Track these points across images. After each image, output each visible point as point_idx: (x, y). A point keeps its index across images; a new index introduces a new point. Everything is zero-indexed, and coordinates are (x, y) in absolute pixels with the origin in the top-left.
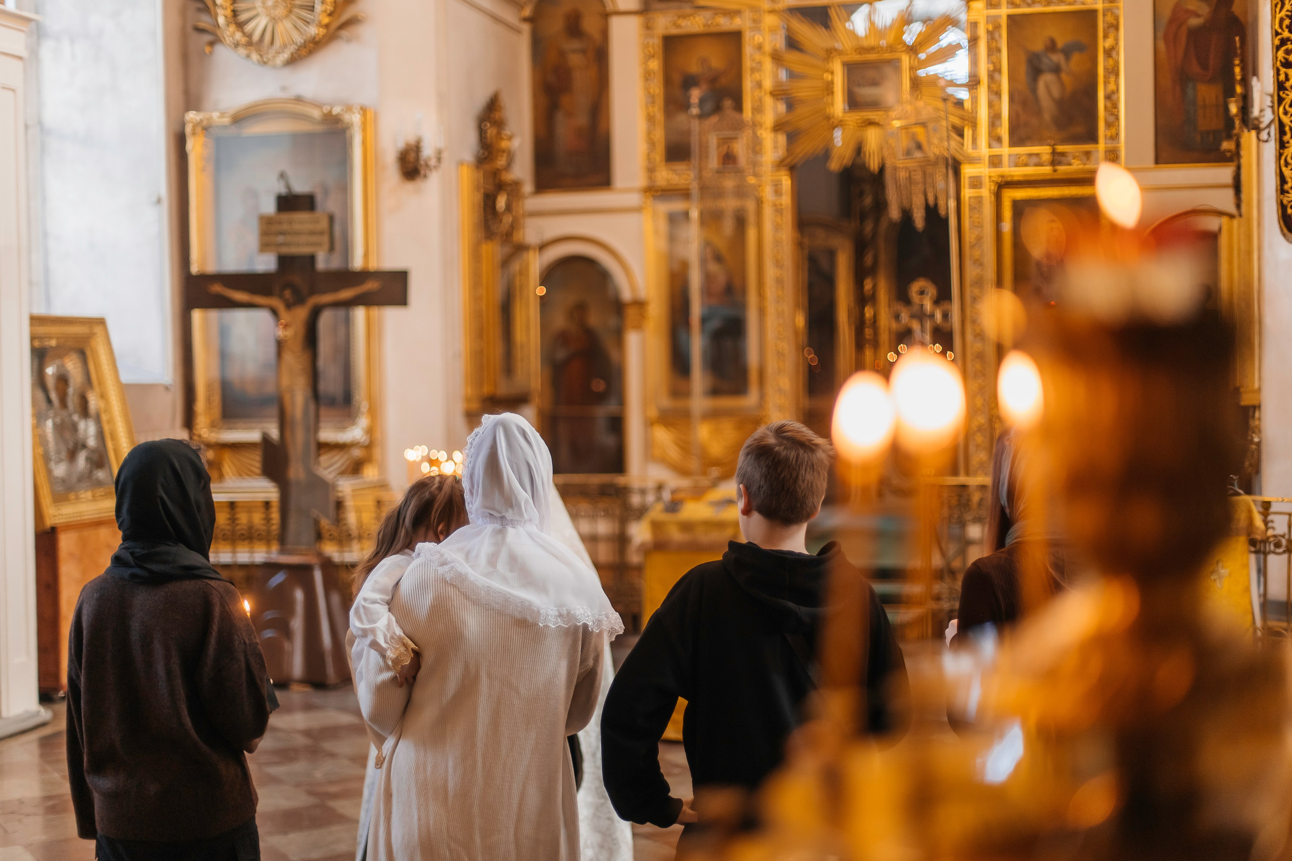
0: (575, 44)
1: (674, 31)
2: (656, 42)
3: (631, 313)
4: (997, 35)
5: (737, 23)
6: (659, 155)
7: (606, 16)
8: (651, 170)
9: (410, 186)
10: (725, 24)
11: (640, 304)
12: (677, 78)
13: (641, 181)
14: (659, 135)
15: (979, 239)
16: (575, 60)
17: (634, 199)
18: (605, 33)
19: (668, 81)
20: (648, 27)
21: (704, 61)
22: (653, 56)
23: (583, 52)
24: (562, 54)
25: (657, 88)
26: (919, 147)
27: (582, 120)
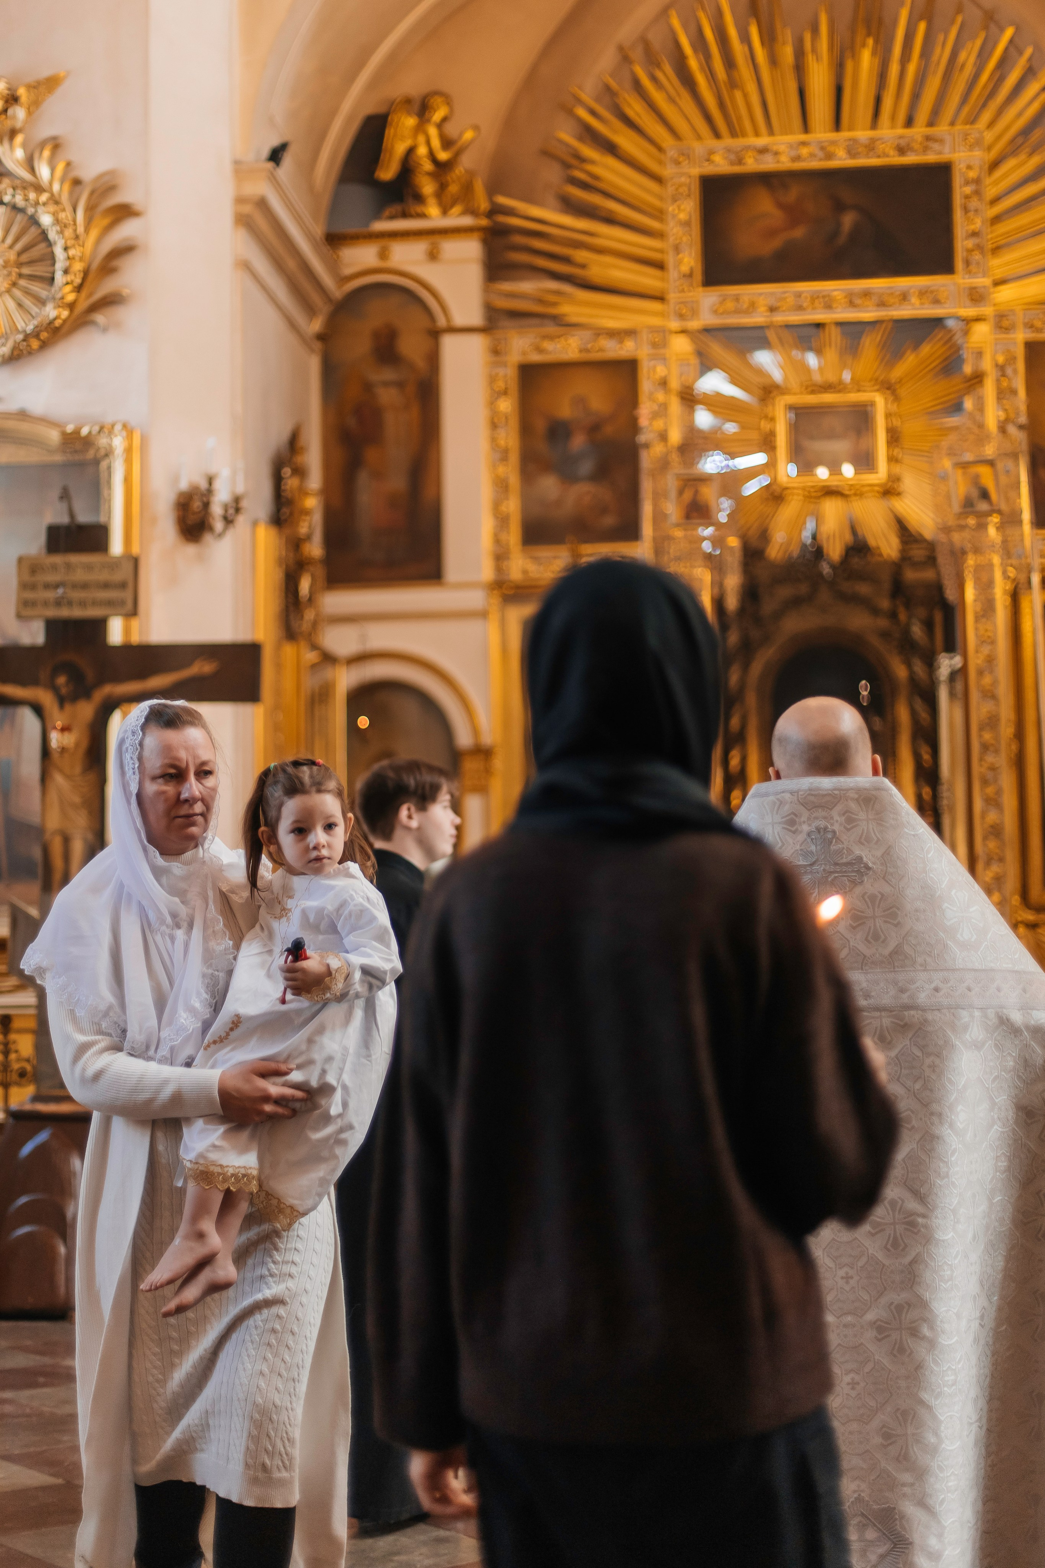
0: (388, 374)
1: (535, 358)
2: (509, 374)
3: (470, 766)
4: (1009, 371)
5: (627, 349)
6: (514, 536)
7: (435, 334)
8: (500, 557)
9: (191, 549)
10: (612, 350)
11: (483, 753)
12: (540, 425)
13: (487, 572)
14: (513, 506)
15: (990, 660)
16: (387, 396)
17: (476, 599)
18: (434, 359)
19: (526, 429)
20: (496, 352)
21: (580, 401)
22: (505, 393)
23: (400, 385)
24: (368, 387)
25: (510, 438)
26: (985, 495)
27: (397, 483)
